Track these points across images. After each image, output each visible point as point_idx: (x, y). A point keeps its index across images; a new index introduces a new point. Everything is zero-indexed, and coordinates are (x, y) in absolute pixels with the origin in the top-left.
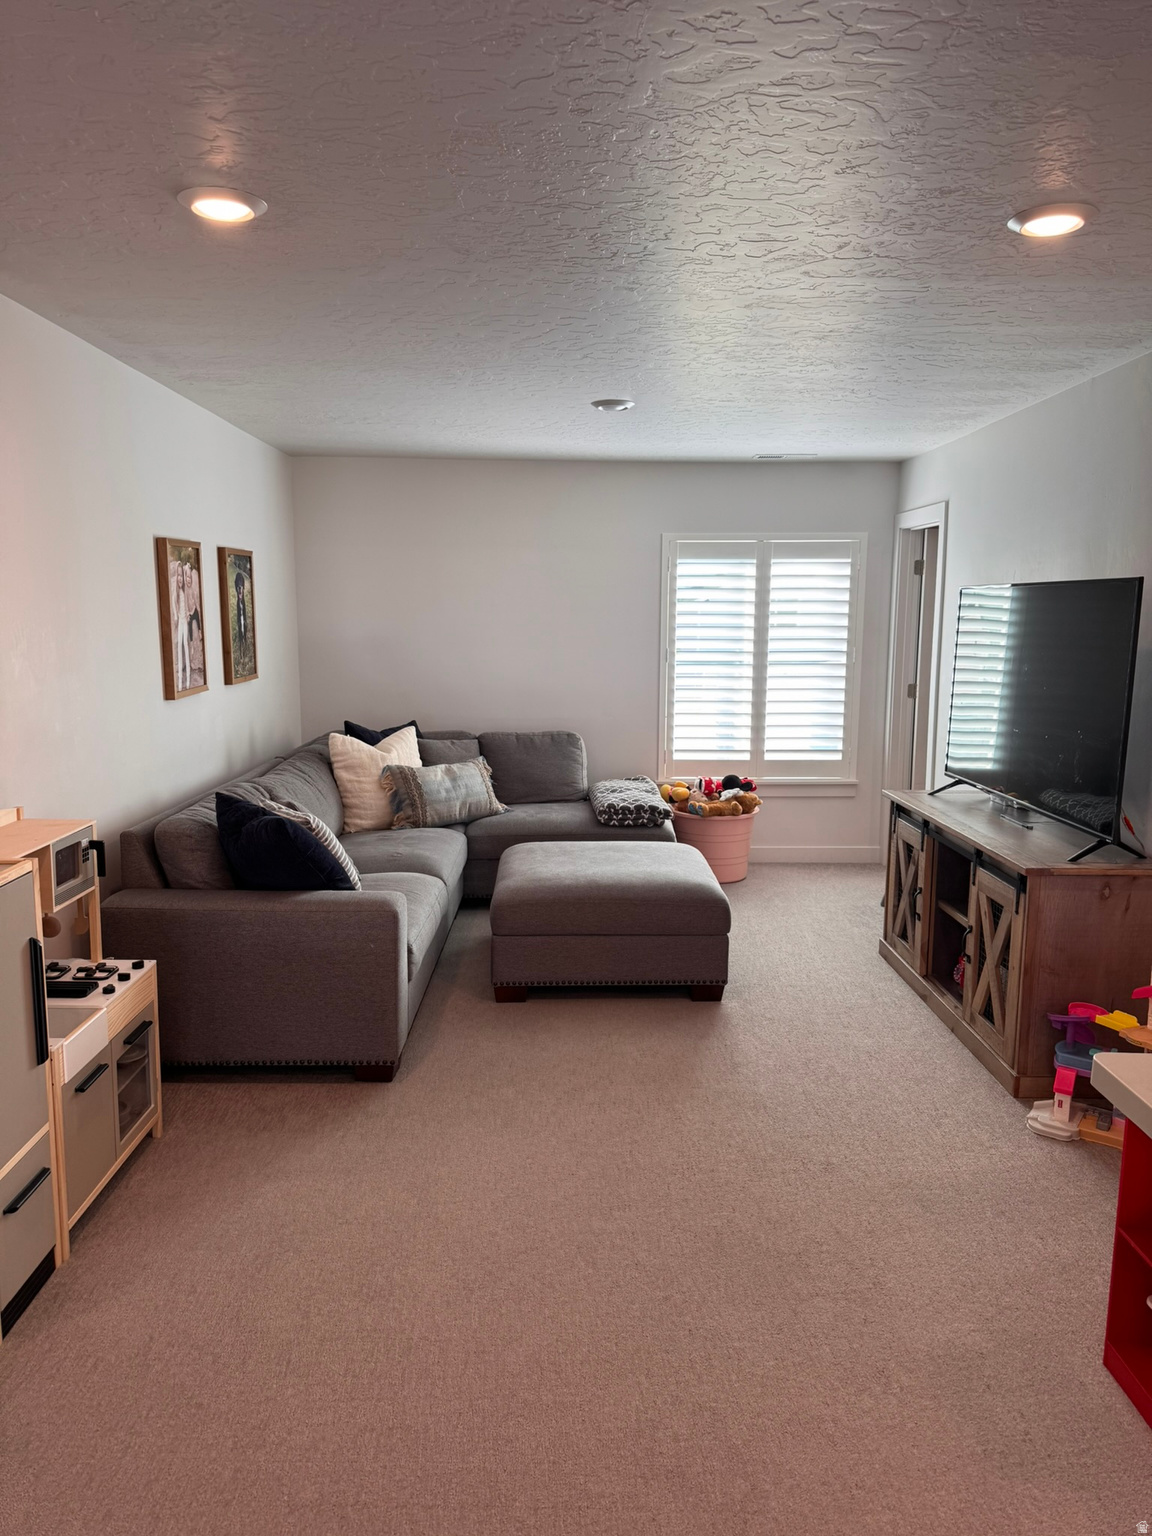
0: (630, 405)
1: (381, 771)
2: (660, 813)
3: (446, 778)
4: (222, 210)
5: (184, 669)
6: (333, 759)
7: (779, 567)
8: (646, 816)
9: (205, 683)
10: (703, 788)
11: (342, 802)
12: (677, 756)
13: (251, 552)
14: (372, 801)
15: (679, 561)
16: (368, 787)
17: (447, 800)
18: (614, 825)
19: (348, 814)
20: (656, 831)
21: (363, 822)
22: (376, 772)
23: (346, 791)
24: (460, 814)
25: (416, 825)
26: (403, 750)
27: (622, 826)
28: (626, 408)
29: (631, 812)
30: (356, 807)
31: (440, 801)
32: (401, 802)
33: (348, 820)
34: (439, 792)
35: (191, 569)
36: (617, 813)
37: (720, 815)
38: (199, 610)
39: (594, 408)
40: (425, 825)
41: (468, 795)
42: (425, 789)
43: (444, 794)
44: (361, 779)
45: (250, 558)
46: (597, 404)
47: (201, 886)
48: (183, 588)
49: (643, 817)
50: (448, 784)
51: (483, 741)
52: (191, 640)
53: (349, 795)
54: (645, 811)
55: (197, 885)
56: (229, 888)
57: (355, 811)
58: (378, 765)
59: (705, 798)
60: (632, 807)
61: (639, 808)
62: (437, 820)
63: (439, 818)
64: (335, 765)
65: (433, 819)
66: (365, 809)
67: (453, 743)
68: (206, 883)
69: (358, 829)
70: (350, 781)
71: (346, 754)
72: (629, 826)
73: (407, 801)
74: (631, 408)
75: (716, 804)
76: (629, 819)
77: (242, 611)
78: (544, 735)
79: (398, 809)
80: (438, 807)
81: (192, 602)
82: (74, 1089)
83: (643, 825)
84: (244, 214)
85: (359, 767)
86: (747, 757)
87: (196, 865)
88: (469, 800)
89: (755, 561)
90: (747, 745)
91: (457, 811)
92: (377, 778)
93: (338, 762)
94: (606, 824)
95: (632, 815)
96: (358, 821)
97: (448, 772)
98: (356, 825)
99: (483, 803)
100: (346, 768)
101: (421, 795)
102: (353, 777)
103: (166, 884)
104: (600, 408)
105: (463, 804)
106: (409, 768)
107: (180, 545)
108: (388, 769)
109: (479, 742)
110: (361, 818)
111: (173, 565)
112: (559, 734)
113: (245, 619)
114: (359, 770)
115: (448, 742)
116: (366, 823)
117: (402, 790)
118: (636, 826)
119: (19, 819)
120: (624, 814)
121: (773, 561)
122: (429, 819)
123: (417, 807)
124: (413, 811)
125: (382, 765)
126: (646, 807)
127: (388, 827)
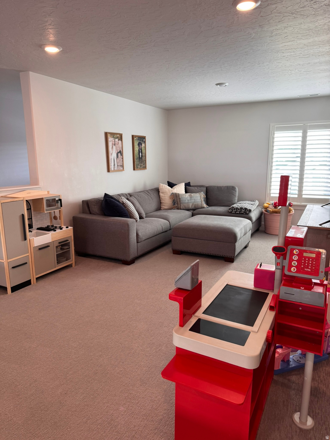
0: (227, 84)
1: (171, 194)
2: (248, 210)
3: (189, 197)
4: (52, 50)
5: (114, 165)
6: (160, 190)
7: (310, 133)
8: (243, 211)
9: (123, 169)
10: (273, 205)
11: (160, 202)
12: (272, 195)
13: (145, 137)
14: (168, 202)
15: (275, 132)
16: (167, 198)
17: (188, 203)
18: (233, 213)
19: (161, 205)
20: (246, 216)
21: (165, 207)
22: (169, 194)
23: (162, 199)
24: (192, 207)
25: (178, 209)
26: (180, 189)
27: (235, 213)
28: (226, 85)
29: (239, 209)
30: (163, 203)
31: (185, 203)
32: (175, 203)
33: (161, 206)
34: (185, 200)
35: (119, 140)
36: (234, 210)
37: (276, 213)
38: (121, 151)
39: (216, 86)
40: (181, 209)
41: (194, 202)
42: (181, 199)
43: (187, 201)
44: (165, 196)
45: (145, 138)
46: (217, 84)
47: (96, 214)
48: (115, 145)
49: (242, 211)
50: (189, 199)
51: (207, 188)
52: (118, 158)
53: (162, 200)
54: (243, 209)
55: (95, 213)
56: (103, 215)
57: (163, 204)
58: (170, 192)
59: (273, 208)
60: (239, 208)
61: (241, 208)
62: (184, 208)
63: (185, 208)
64: (160, 192)
65: (183, 207)
66: (166, 204)
67: (198, 188)
68: (97, 213)
69: (164, 209)
70: (163, 196)
71: (162, 189)
72: (238, 213)
73: (176, 202)
74: (228, 85)
75: (276, 210)
76: (238, 211)
77: (140, 151)
78: (225, 187)
79: (174, 204)
80: (184, 204)
81: (118, 149)
82: (38, 248)
83: (242, 213)
84: (57, 50)
85: (165, 192)
86: (296, 196)
87: (95, 209)
88: (195, 203)
89: (302, 131)
90: (297, 192)
91: (191, 206)
92: (169, 196)
93: (161, 191)
94: (231, 213)
95: (239, 210)
96: (164, 207)
97: (190, 195)
98: (163, 208)
99: (199, 205)
100: (162, 193)
101: (180, 201)
102: (163, 195)
103: (91, 213)
104: (218, 86)
105: (193, 204)
106: (178, 193)
107: (113, 134)
108: (173, 193)
109: (206, 188)
110: (165, 206)
111: (110, 139)
112: (230, 187)
113: (142, 154)
114: (165, 193)
115: (196, 188)
116: (166, 207)
117: (175, 200)
118: (240, 213)
119: (48, 193)
120: (237, 210)
121: (308, 131)
122: (182, 208)
123: (178, 204)
124: (177, 205)
125: (171, 192)
126: (244, 208)
127: (171, 209)
